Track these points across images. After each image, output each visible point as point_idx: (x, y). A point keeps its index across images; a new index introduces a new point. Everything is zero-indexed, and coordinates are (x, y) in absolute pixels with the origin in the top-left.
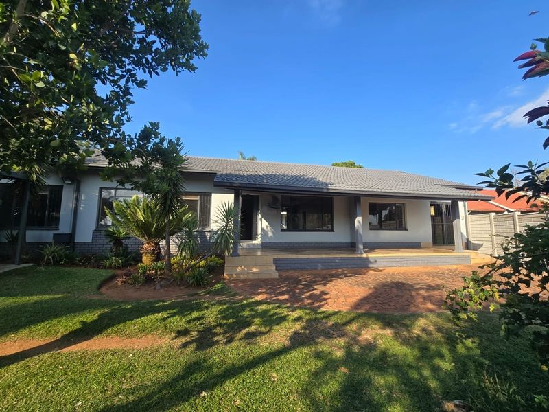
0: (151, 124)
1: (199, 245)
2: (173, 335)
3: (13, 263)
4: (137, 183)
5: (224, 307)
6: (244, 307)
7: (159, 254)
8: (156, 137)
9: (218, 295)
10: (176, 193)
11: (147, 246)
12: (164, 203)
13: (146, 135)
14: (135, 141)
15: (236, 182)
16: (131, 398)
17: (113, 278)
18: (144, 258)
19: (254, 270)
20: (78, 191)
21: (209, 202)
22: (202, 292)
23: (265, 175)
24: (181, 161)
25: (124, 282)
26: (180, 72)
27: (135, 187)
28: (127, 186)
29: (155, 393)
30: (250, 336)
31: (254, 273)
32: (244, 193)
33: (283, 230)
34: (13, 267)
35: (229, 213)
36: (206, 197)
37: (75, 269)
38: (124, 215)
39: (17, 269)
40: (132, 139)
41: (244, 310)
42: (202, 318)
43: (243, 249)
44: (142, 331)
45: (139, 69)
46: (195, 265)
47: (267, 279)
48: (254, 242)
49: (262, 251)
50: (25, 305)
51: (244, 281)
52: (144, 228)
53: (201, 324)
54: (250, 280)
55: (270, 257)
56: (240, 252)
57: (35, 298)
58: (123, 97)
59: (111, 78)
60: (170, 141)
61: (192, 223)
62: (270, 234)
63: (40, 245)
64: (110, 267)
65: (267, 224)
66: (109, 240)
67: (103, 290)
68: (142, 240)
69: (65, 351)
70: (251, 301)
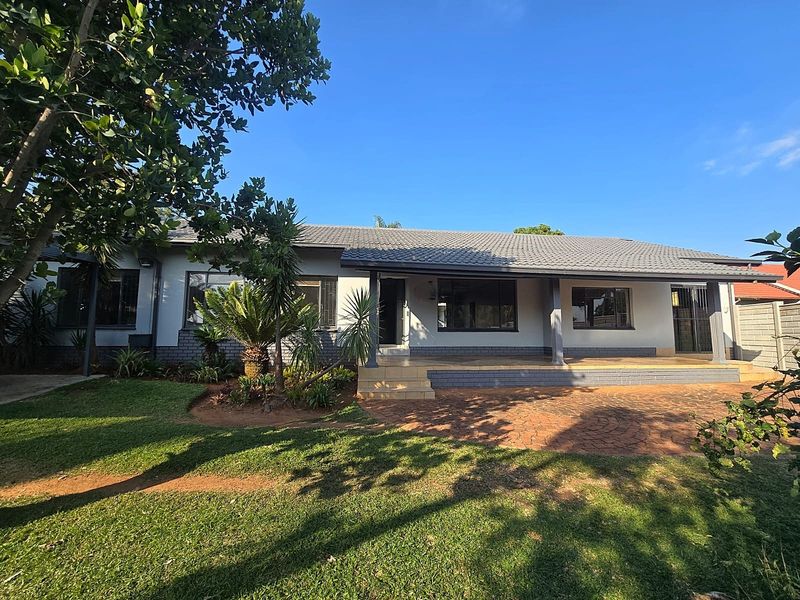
0: (253, 180)
1: (321, 352)
2: (288, 475)
3: (82, 373)
4: (236, 264)
5: (358, 439)
6: (386, 440)
7: (267, 363)
8: (261, 199)
9: (349, 421)
10: (289, 278)
11: (251, 352)
12: (272, 293)
13: (247, 196)
14: (233, 205)
15: (373, 260)
16: (235, 559)
17: (206, 395)
18: (247, 369)
19: (400, 387)
20: (159, 277)
21: (334, 288)
22: (327, 417)
23: (414, 249)
24: (295, 232)
25: (221, 402)
26: (291, 104)
27: (235, 270)
28: (223, 268)
29: (266, 554)
30: (395, 481)
31: (400, 392)
32: (384, 277)
33: (441, 329)
34: (81, 379)
35: (362, 305)
36: (330, 283)
37: (157, 383)
38: (219, 310)
39: (86, 381)
40: (228, 204)
41: (386, 445)
42: (328, 453)
43: (382, 356)
44: (247, 468)
45: (236, 103)
46: (316, 379)
47: (418, 401)
48: (398, 347)
49: (410, 360)
50: (98, 429)
51: (385, 402)
52: (246, 326)
53: (327, 462)
54: (394, 401)
55: (423, 369)
56: (379, 361)
57: (109, 420)
58: (215, 145)
59: (199, 119)
60: (280, 205)
61: (311, 320)
62: (422, 335)
63: (113, 350)
64: (202, 381)
65: (418, 321)
66: (200, 343)
67: (194, 411)
68: (245, 343)
69: (149, 491)
70: (396, 431)
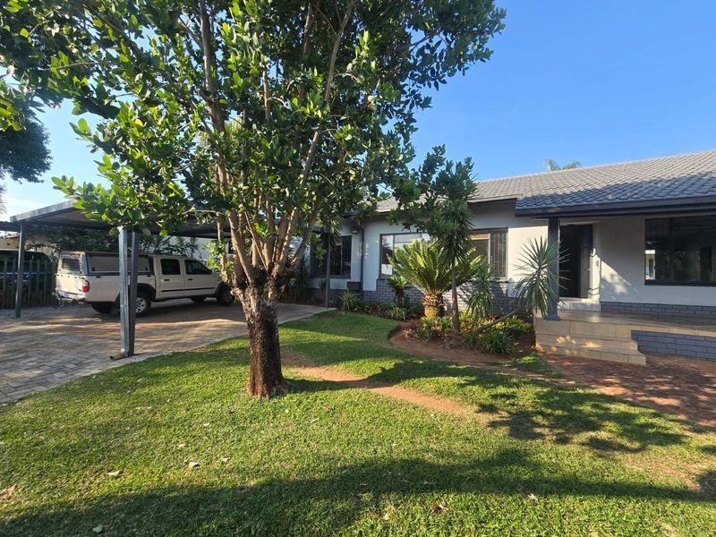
0: (435, 149)
1: (494, 300)
2: (476, 408)
3: (324, 306)
4: (422, 223)
5: (545, 390)
6: (581, 399)
7: (442, 308)
8: (441, 164)
9: (530, 371)
10: (463, 233)
11: (428, 297)
12: (449, 247)
13: (430, 164)
14: (420, 174)
15: (554, 206)
16: (442, 462)
17: (398, 329)
18: (427, 312)
19: (591, 345)
21: (504, 242)
22: (506, 363)
23: (609, 187)
24: (472, 187)
25: (411, 336)
27: (422, 228)
28: (413, 229)
30: (596, 444)
31: (591, 350)
33: (648, 283)
35: (541, 256)
36: (500, 235)
37: (366, 317)
38: (401, 261)
39: (327, 312)
40: (416, 174)
41: (581, 403)
42: (512, 396)
43: (563, 310)
45: (424, 85)
46: (490, 326)
47: (620, 364)
48: (584, 301)
49: (601, 316)
51: (571, 359)
52: (426, 277)
53: (513, 405)
54: (584, 360)
55: (624, 328)
56: (560, 314)
57: (343, 338)
58: (406, 127)
60: (459, 165)
61: (481, 270)
62: (620, 289)
63: (339, 292)
64: (394, 318)
65: (611, 271)
66: (391, 289)
67: (392, 340)
68: (423, 290)
69: (373, 391)
70: (592, 391)
